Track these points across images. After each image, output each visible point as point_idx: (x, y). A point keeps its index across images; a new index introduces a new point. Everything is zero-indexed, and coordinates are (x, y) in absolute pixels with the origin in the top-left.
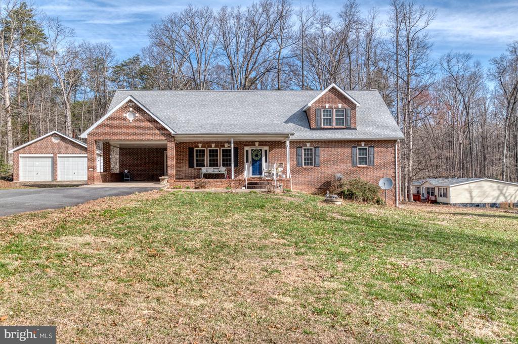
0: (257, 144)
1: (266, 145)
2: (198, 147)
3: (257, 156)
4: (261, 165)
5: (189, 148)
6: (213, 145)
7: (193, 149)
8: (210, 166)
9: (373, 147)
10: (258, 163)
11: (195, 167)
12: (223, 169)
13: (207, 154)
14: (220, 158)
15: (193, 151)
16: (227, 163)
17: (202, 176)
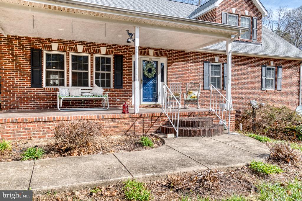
0: (151, 52)
1: (163, 55)
2: (50, 48)
3: (150, 71)
4: (155, 86)
5: (32, 50)
6: (80, 48)
7: (40, 51)
8: (74, 84)
9: (281, 67)
10: (151, 82)
11: (44, 86)
12: (98, 91)
13: (68, 63)
14: (92, 72)
15: (41, 56)
16: (102, 81)
17: (59, 104)
